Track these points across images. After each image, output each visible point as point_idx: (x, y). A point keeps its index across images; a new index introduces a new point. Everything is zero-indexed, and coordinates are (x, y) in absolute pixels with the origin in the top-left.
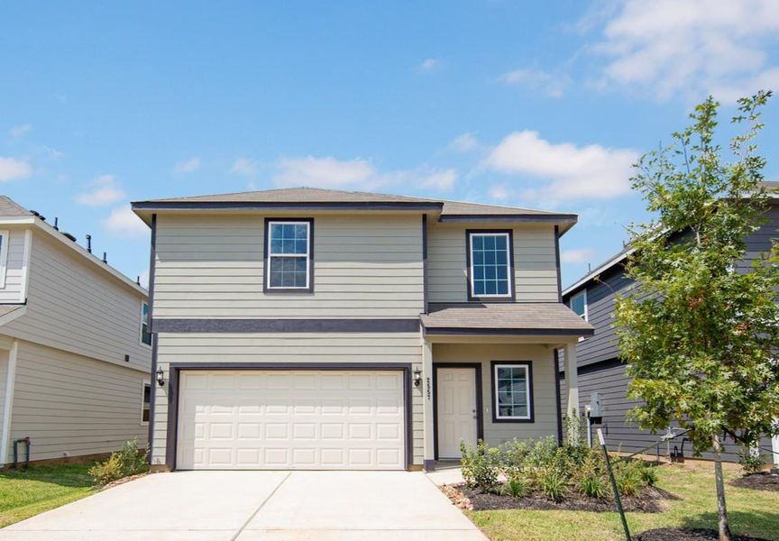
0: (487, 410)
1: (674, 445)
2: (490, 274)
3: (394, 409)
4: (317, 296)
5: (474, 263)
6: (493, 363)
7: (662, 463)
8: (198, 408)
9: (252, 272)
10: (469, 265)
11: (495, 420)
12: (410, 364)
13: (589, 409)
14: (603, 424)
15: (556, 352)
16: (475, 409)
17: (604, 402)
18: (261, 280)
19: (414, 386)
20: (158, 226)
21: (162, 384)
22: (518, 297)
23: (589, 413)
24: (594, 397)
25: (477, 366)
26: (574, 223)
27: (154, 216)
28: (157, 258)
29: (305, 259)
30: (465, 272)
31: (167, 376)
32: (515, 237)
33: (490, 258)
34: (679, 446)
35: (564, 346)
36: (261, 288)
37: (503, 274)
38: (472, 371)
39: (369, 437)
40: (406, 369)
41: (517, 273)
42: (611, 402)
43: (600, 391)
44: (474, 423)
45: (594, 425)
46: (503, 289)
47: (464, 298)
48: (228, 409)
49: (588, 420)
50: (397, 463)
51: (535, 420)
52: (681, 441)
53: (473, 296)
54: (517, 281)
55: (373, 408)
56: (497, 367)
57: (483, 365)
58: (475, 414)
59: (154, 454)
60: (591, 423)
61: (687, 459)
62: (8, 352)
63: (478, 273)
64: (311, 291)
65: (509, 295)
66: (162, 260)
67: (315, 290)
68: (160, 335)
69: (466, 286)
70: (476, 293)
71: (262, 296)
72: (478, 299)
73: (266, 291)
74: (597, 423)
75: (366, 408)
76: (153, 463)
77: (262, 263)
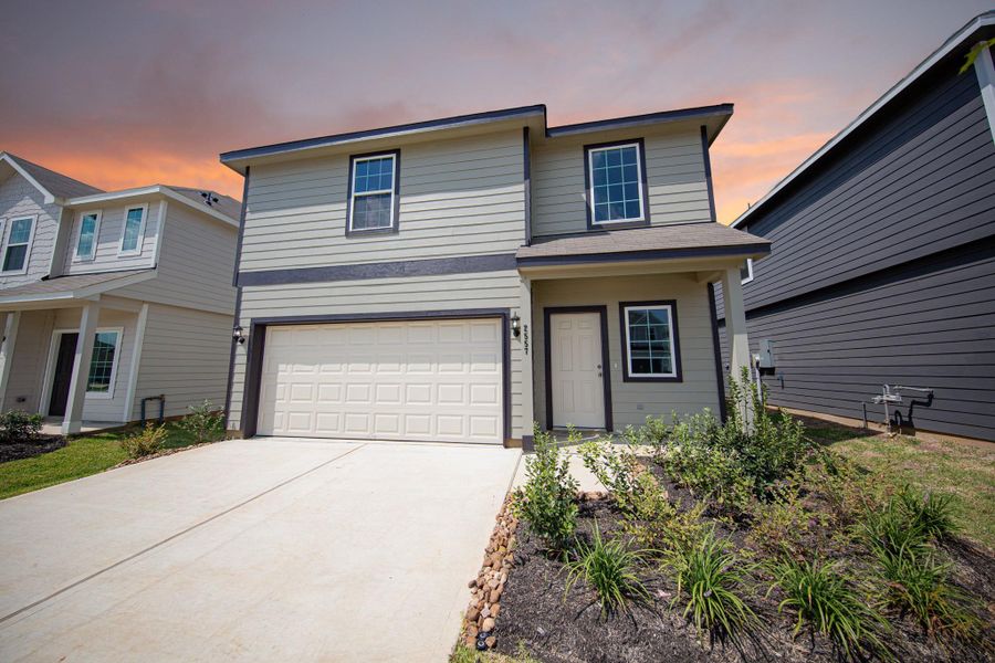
0: (616, 366)
1: (894, 409)
2: (616, 194)
3: (492, 366)
4: (402, 235)
5: (595, 184)
6: (622, 305)
7: (874, 433)
8: (282, 367)
9: (336, 214)
10: (588, 187)
11: (626, 379)
12: (508, 309)
13: (758, 358)
14: (777, 376)
15: (710, 287)
16: (601, 364)
17: (777, 351)
18: (343, 223)
19: (513, 336)
20: (251, 177)
21: (242, 341)
22: (653, 219)
23: (758, 363)
24: (764, 344)
25: (602, 310)
26: (730, 115)
27: (248, 168)
28: (248, 210)
29: (389, 195)
30: (584, 196)
31: (246, 333)
32: (647, 146)
33: (615, 176)
34: (905, 412)
35: (722, 275)
36: (343, 231)
37: (633, 192)
38: (595, 318)
39: (461, 402)
40: (503, 315)
41: (651, 191)
42: (785, 350)
43: (770, 338)
44: (600, 382)
45: (765, 377)
46: (633, 211)
47: (583, 227)
48: (310, 368)
49: (757, 371)
50: (495, 435)
51: (684, 379)
52: (909, 405)
53: (594, 223)
54: (652, 201)
55: (466, 366)
56: (627, 309)
57: (608, 308)
58: (601, 370)
59: (230, 418)
60: (761, 374)
61: (919, 430)
62: (137, 314)
63: (600, 195)
64: (395, 230)
65: (642, 218)
66: (251, 212)
67: (400, 229)
68: (244, 289)
69: (585, 213)
70: (597, 220)
71: (345, 240)
72: (600, 226)
73: (348, 234)
74: (768, 374)
75: (458, 366)
76: (229, 428)
77: (346, 204)
